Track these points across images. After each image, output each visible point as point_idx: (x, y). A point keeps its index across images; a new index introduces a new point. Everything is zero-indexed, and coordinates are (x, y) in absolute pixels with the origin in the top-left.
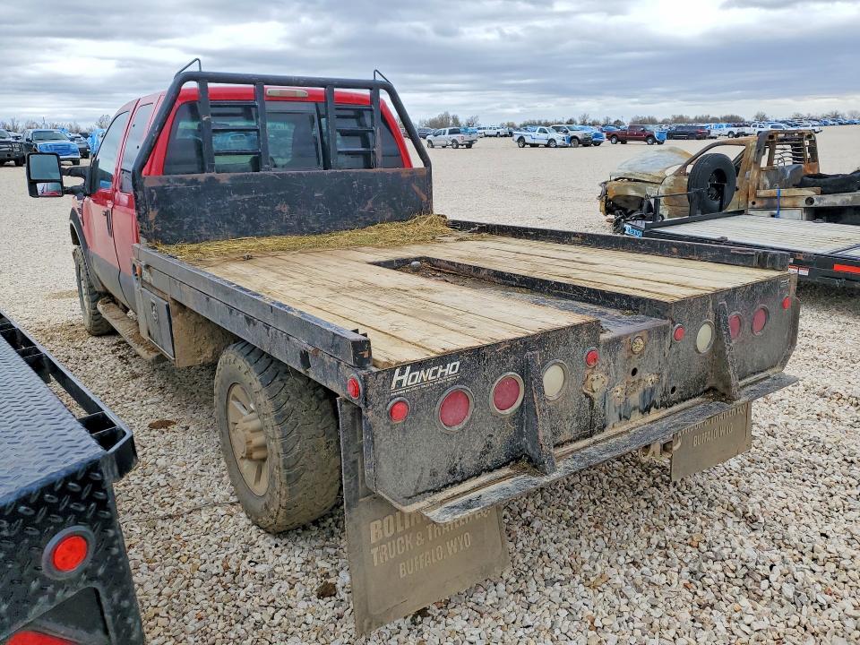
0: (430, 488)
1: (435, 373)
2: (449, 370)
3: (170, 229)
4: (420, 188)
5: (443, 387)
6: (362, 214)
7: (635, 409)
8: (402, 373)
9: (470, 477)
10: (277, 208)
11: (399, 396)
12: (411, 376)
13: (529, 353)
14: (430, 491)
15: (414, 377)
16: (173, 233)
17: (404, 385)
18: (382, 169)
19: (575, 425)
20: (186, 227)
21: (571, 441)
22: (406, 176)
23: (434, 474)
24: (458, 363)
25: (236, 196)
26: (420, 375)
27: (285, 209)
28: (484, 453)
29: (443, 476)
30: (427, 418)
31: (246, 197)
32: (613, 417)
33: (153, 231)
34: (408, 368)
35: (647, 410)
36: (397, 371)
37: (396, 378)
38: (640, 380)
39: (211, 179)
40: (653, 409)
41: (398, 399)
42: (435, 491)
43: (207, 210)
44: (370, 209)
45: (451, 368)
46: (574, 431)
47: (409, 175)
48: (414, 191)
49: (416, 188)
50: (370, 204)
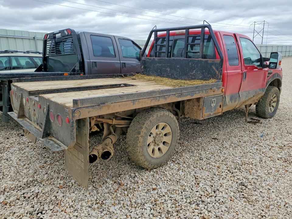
4: (216, 68)
6: (191, 75)
7: (35, 121)
15: (13, 87)
16: (145, 72)
18: (201, 59)
20: (148, 71)
25: (158, 64)
27: (169, 70)
33: (142, 71)
38: (35, 114)
40: (38, 125)
43: (152, 67)
44: (194, 74)
47: (212, 62)
48: (213, 69)
49: (214, 68)
50: (194, 72)
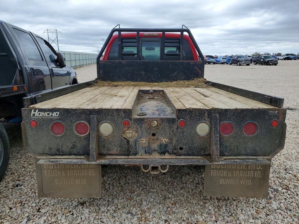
0: (49, 153)
1: (48, 114)
2: (54, 114)
3: (106, 77)
4: (198, 68)
5: (52, 120)
6: (172, 77)
7: (155, 150)
8: (35, 111)
9: (66, 155)
10: (141, 73)
11: (34, 119)
12: (38, 113)
13: (92, 116)
14: (49, 154)
15: (40, 114)
16: (107, 78)
17: (36, 115)
18: (182, 61)
19: (119, 149)
20: (111, 76)
21: (117, 155)
22: (192, 63)
23: (50, 149)
24: (58, 113)
25: (127, 68)
26: (42, 114)
27: (144, 73)
28: (72, 148)
29: (54, 151)
30: (46, 129)
31: (130, 68)
32: (141, 151)
33: (101, 76)
34: (37, 110)
35: (163, 153)
36: (33, 110)
37: (33, 112)
38: (157, 139)
39: (120, 62)
40: (167, 154)
41: (33, 120)
42: (51, 155)
43: (118, 72)
44: (176, 75)
45: (55, 114)
46: (118, 151)
47: (194, 63)
48: (196, 70)
49: (197, 68)
50: (176, 73)
